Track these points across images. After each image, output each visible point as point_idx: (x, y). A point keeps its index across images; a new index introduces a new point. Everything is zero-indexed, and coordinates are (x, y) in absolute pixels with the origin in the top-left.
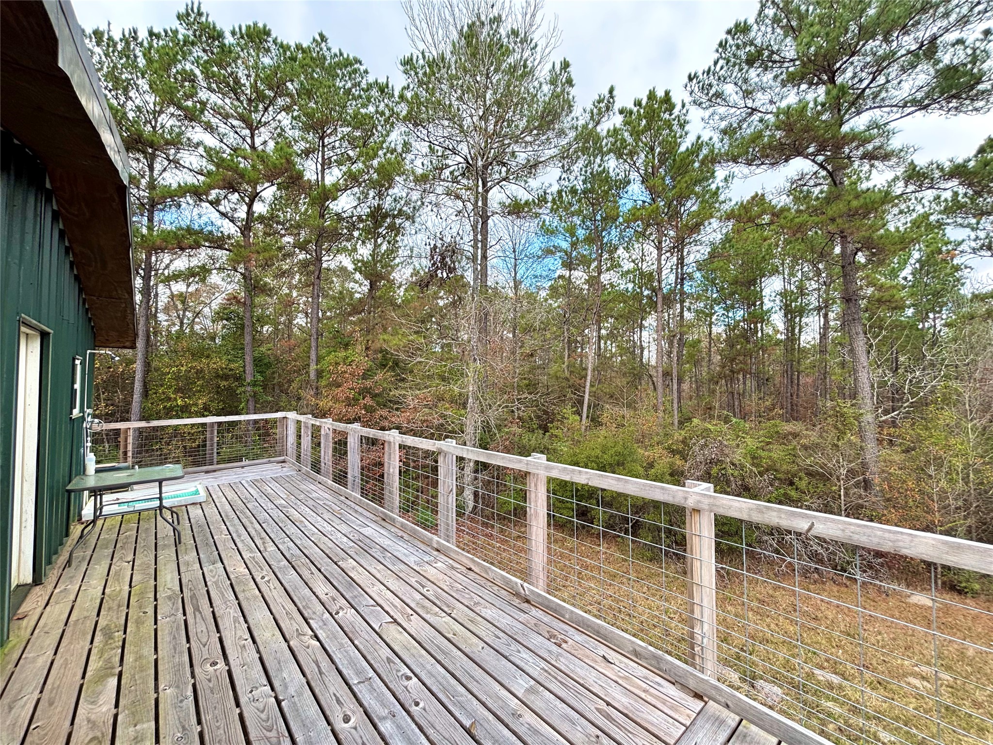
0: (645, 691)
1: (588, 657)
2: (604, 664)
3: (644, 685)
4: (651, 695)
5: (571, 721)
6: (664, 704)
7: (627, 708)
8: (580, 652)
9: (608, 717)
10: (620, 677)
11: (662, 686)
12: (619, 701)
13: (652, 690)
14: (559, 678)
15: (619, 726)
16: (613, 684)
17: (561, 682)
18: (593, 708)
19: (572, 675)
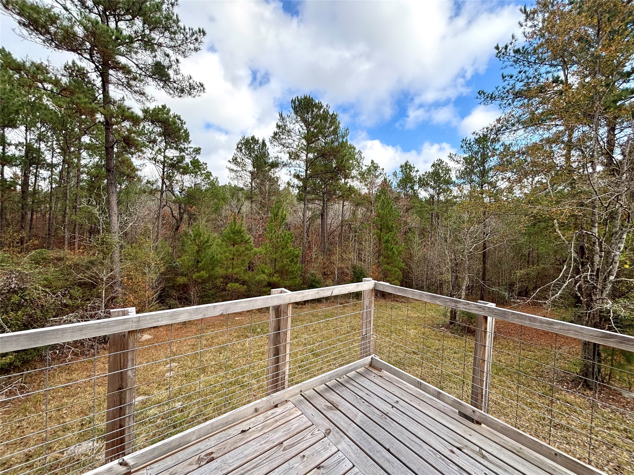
0: (276, 421)
1: (235, 442)
2: (246, 435)
3: (272, 420)
4: (280, 419)
5: (290, 469)
6: (287, 416)
7: (286, 434)
8: (228, 446)
9: (291, 446)
10: (262, 429)
11: (275, 413)
12: (280, 437)
13: (277, 418)
14: (249, 468)
15: (298, 442)
16: (266, 435)
17: (254, 468)
18: (282, 453)
19: (249, 458)
